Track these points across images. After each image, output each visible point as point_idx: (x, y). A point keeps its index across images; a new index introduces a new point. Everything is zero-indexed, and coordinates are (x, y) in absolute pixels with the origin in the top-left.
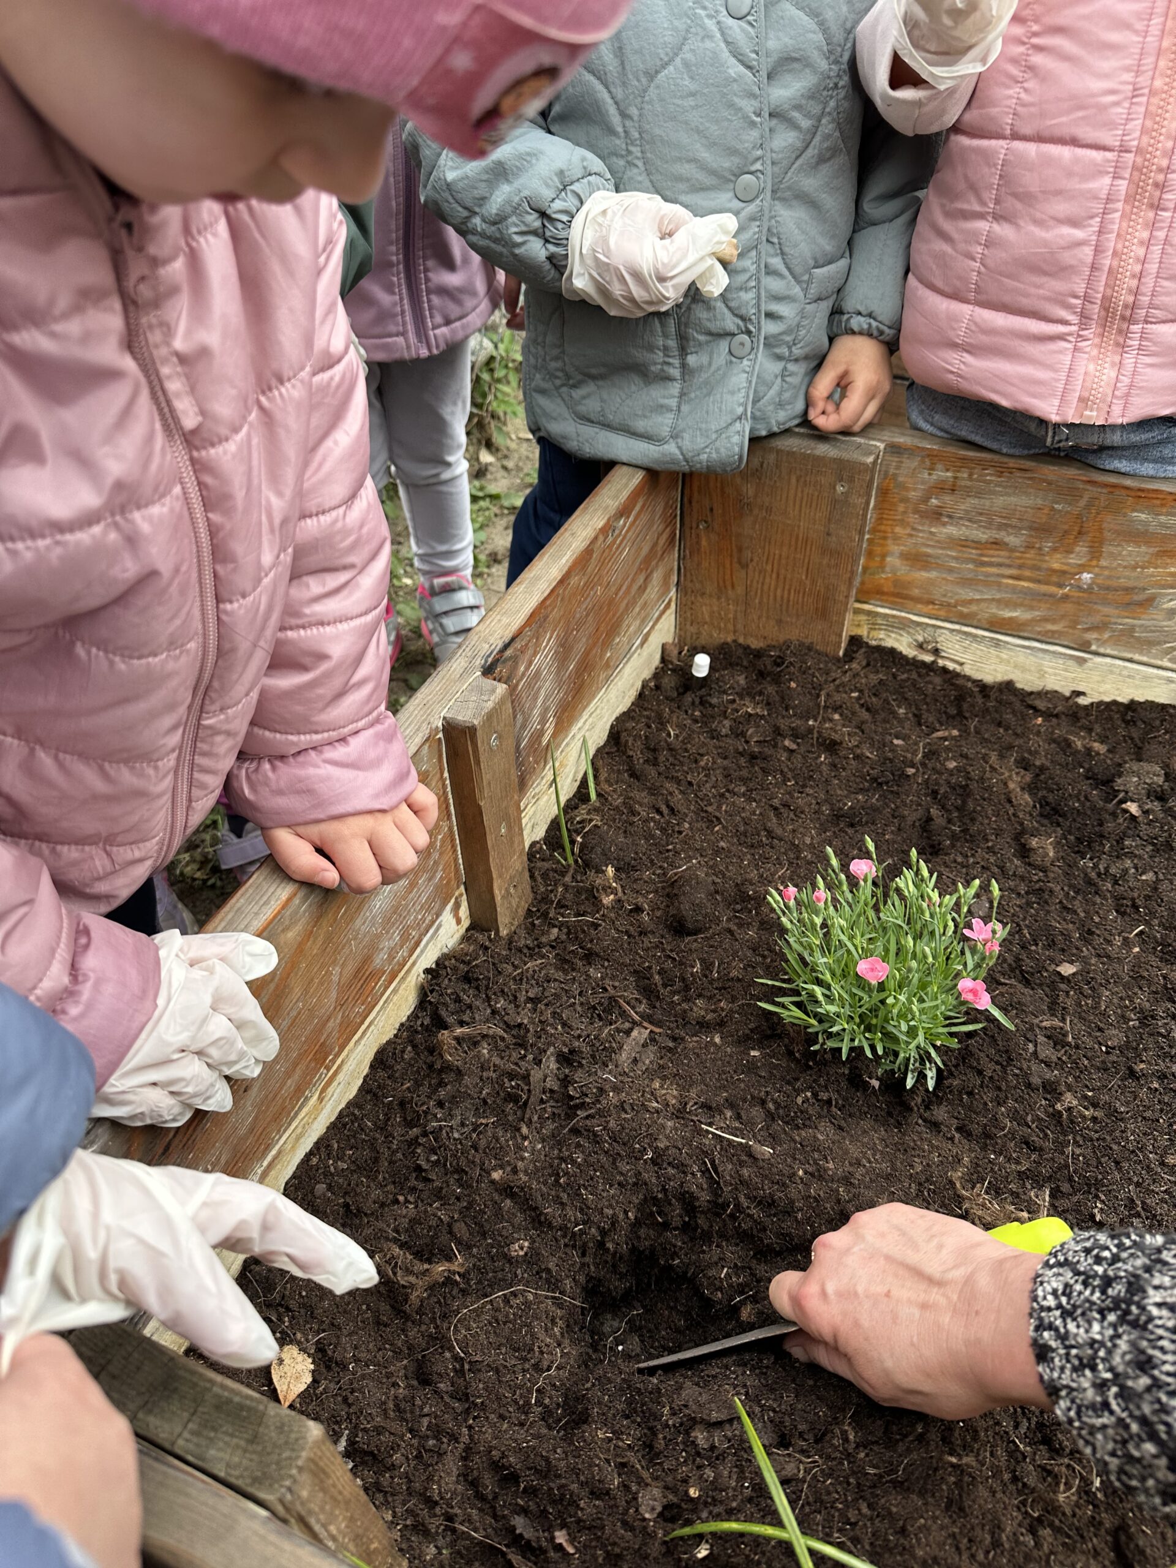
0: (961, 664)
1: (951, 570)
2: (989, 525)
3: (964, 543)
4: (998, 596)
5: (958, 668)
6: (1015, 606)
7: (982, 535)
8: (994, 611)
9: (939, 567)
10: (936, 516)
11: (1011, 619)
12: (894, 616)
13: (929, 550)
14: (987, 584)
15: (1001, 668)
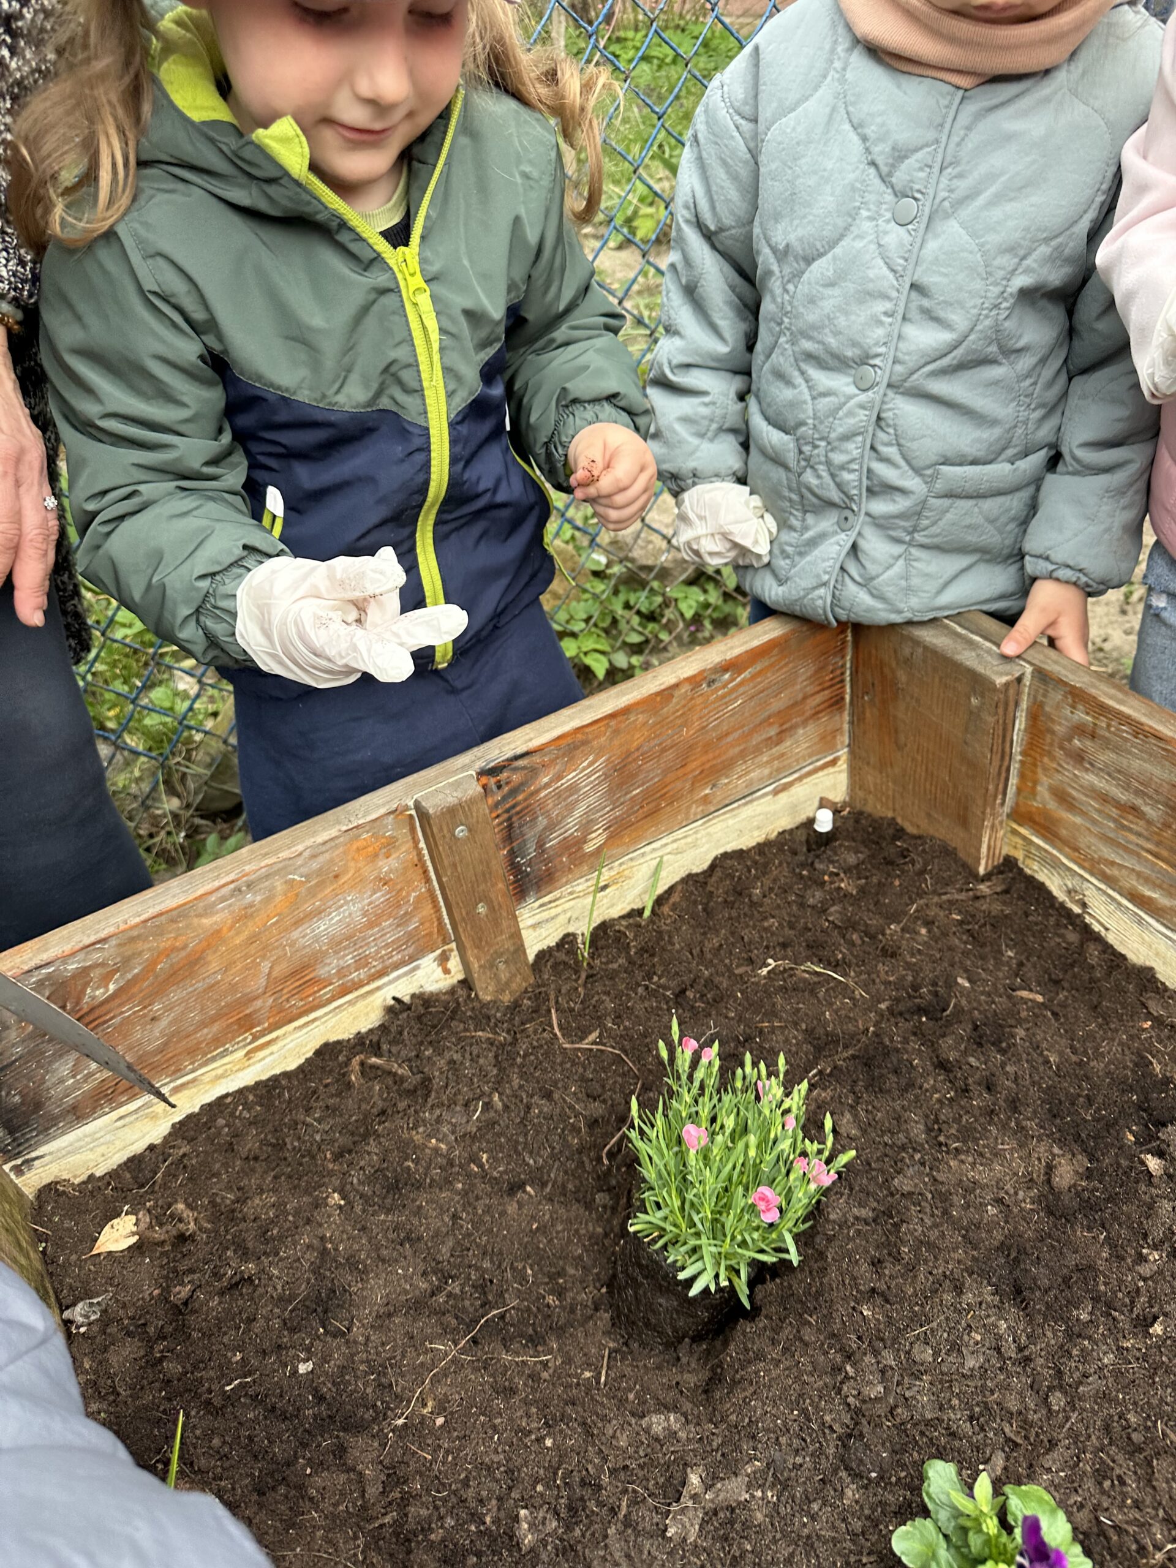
0: (1107, 929)
1: (1094, 822)
2: (1127, 787)
3: (1104, 798)
4: (1138, 868)
5: (1103, 933)
6: (1155, 886)
7: (1123, 797)
8: (1134, 883)
9: (1083, 814)
10: (1079, 758)
11: (1150, 898)
12: (1046, 851)
13: (1074, 793)
14: (1126, 849)
15: (1143, 950)
